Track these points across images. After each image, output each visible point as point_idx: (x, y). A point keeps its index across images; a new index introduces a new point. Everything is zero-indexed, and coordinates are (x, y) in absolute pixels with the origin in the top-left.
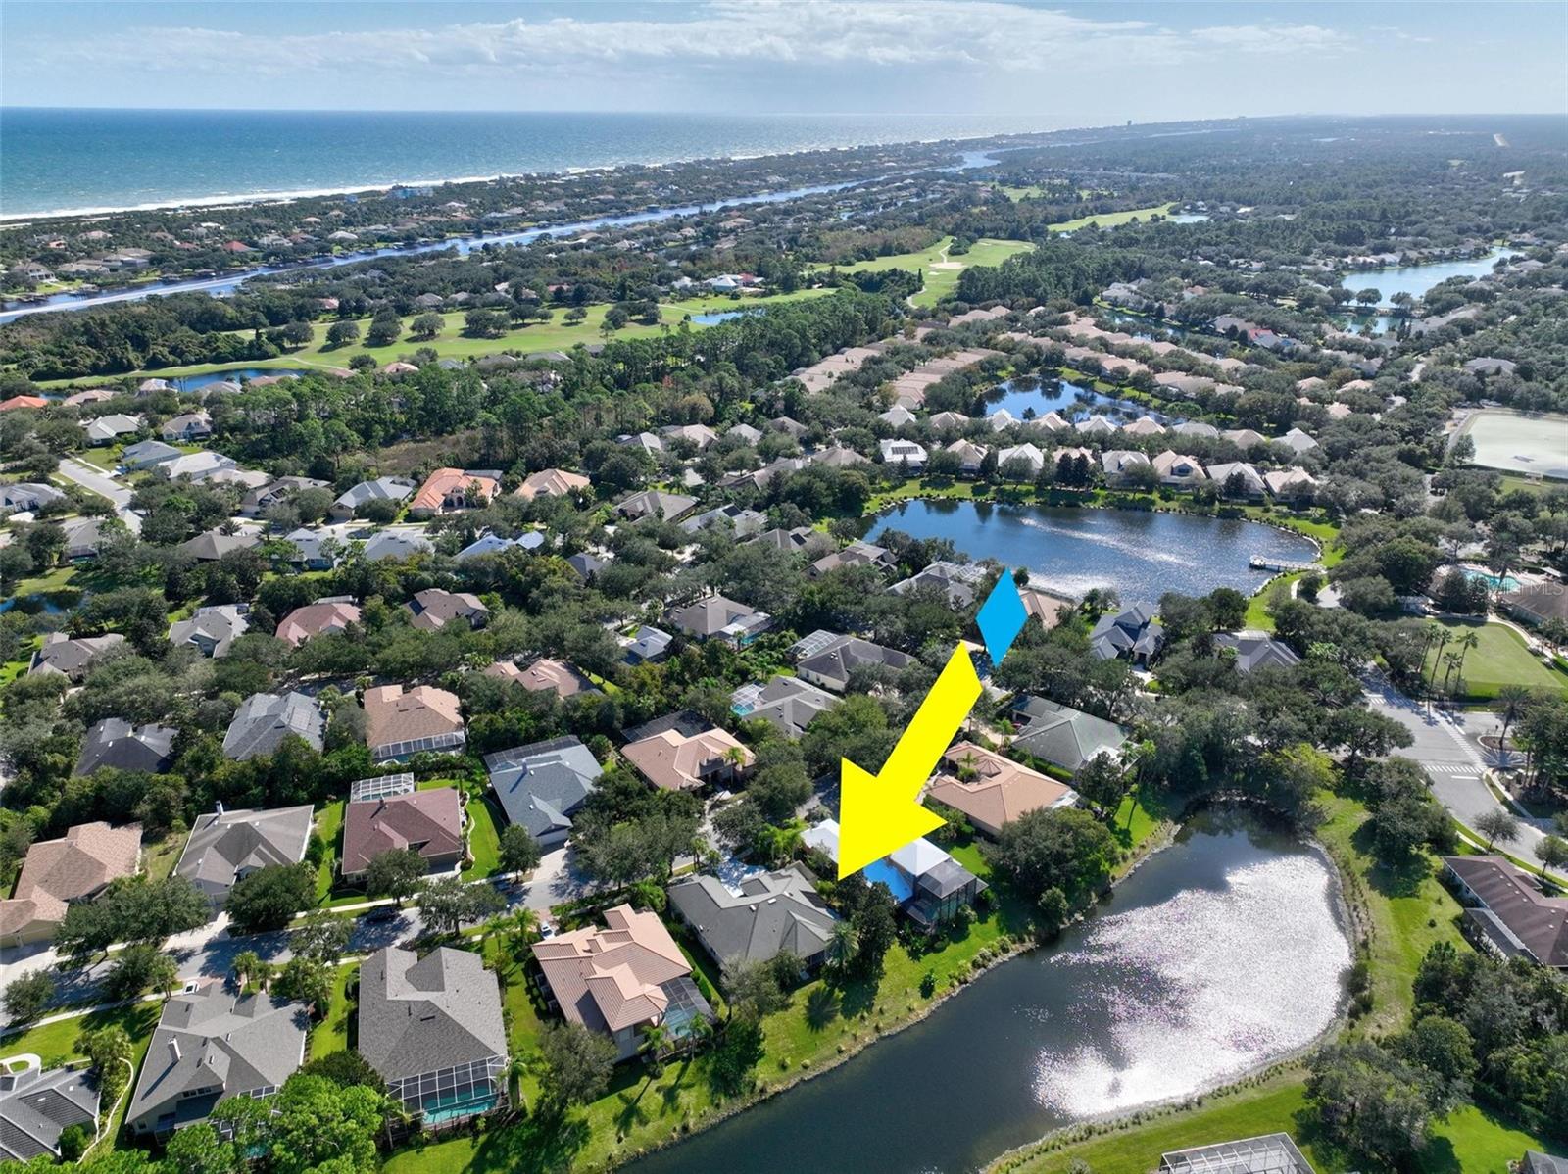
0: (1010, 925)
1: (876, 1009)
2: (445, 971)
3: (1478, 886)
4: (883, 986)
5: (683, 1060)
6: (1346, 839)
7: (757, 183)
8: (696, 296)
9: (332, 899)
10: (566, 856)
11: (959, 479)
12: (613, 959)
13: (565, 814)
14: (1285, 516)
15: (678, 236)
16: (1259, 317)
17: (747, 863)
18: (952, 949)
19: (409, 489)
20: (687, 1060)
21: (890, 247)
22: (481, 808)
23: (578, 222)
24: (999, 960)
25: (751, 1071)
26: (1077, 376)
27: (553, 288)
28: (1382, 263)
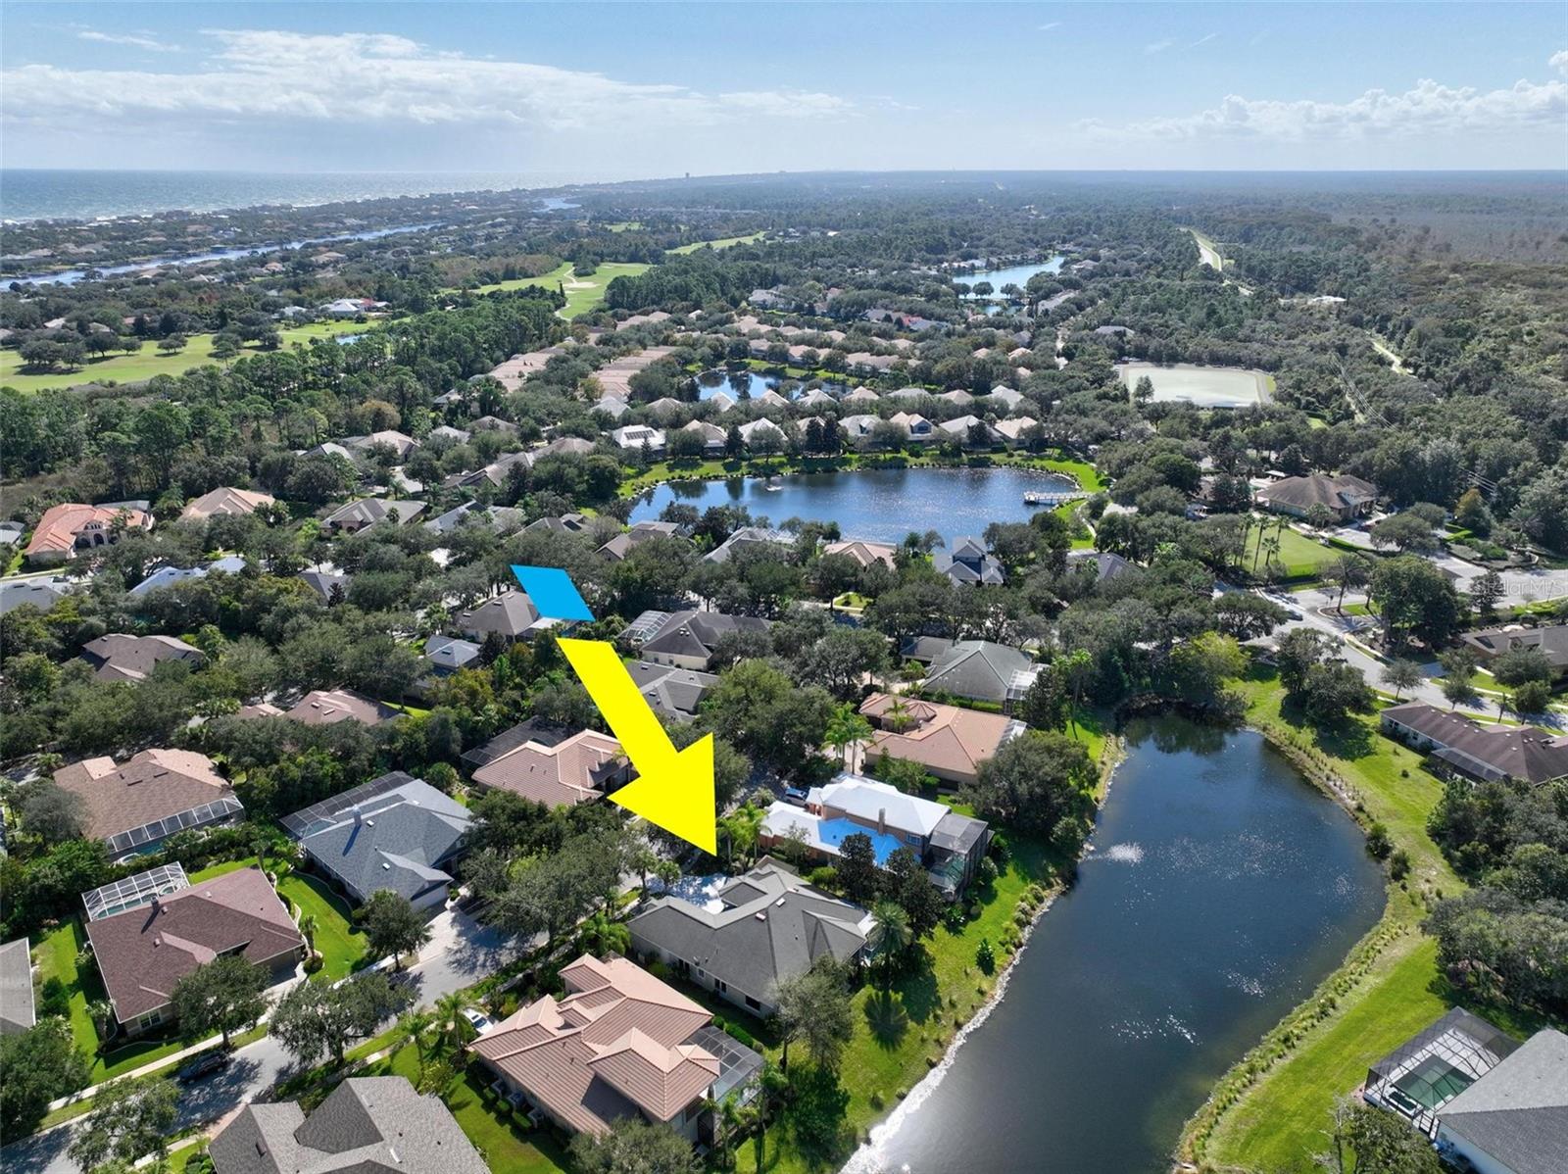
0: (1031, 873)
1: (945, 1002)
2: (371, 1112)
3: (1428, 728)
4: (940, 973)
5: (754, 1134)
6: (1277, 717)
7: (333, 225)
8: (313, 322)
9: (108, 1066)
10: (454, 920)
11: (706, 459)
12: (612, 1026)
13: (436, 866)
14: (1029, 458)
15: (264, 270)
16: (906, 306)
17: (699, 874)
18: (988, 912)
19: (18, 534)
20: (758, 1135)
21: (513, 271)
22: (299, 889)
23: (128, 264)
24: (1038, 913)
25: (843, 1122)
26: (764, 365)
27: (130, 321)
28: (973, 267)
